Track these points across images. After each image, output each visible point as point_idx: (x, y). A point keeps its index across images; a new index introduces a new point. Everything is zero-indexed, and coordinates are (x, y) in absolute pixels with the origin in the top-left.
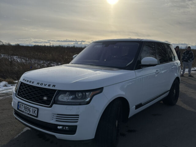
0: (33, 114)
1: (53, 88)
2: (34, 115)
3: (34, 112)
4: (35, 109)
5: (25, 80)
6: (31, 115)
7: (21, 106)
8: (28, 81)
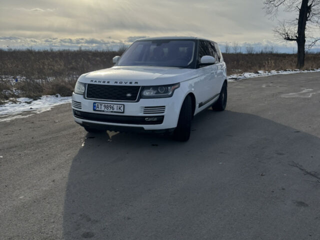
0: (118, 111)
1: (136, 85)
2: (120, 111)
3: (120, 108)
4: (120, 106)
5: (96, 81)
6: (115, 112)
7: (100, 106)
8: (100, 82)
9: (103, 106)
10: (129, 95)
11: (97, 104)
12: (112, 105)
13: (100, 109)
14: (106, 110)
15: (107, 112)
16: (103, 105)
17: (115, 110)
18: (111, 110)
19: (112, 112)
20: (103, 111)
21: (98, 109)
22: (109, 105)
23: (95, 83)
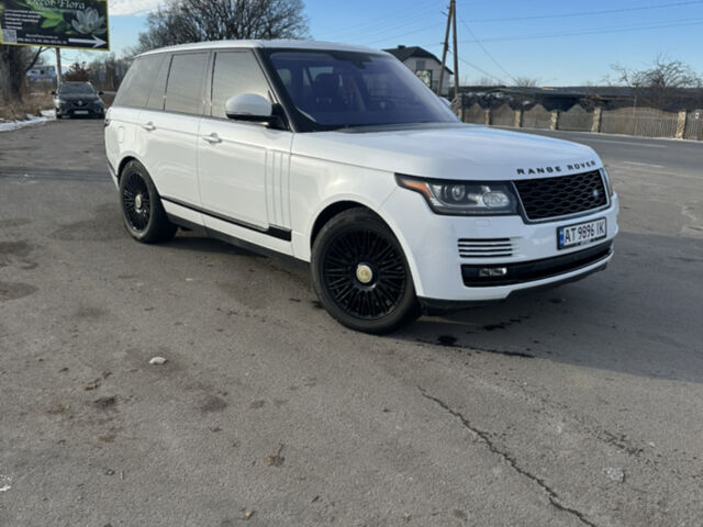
0: (599, 234)
3: (601, 229)
4: (602, 222)
5: (531, 171)
6: (597, 239)
7: (571, 233)
8: (543, 171)
9: (576, 232)
10: (596, 193)
11: (565, 229)
12: (590, 224)
13: (572, 242)
14: (582, 239)
15: (585, 243)
16: (577, 227)
17: (596, 236)
18: (591, 237)
19: (592, 240)
20: (579, 244)
21: (568, 243)
22: (586, 225)
23: (532, 176)
